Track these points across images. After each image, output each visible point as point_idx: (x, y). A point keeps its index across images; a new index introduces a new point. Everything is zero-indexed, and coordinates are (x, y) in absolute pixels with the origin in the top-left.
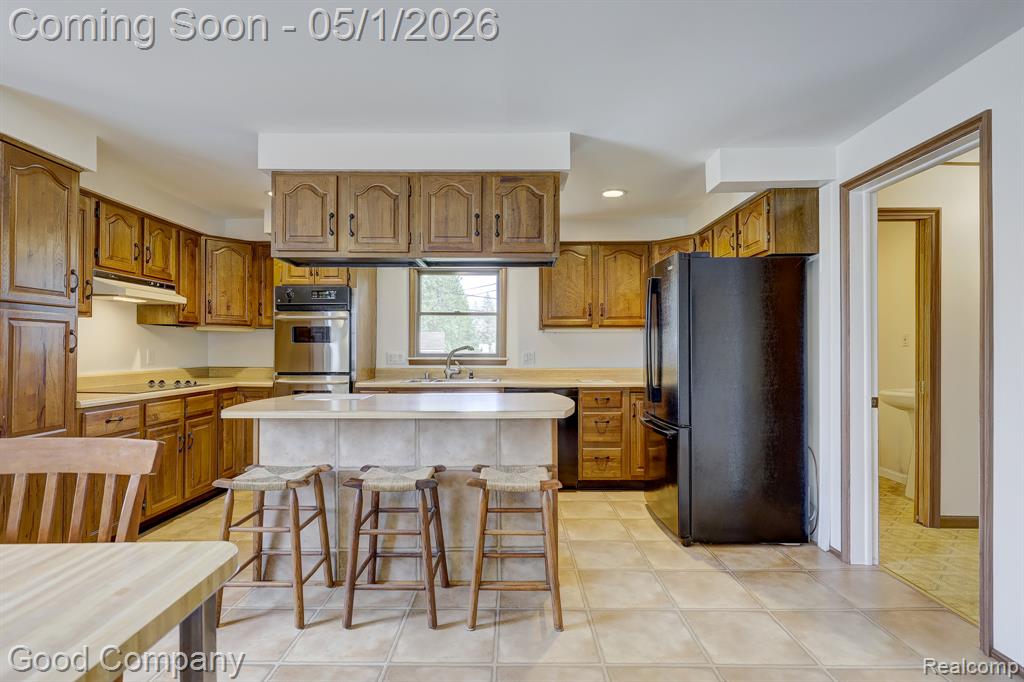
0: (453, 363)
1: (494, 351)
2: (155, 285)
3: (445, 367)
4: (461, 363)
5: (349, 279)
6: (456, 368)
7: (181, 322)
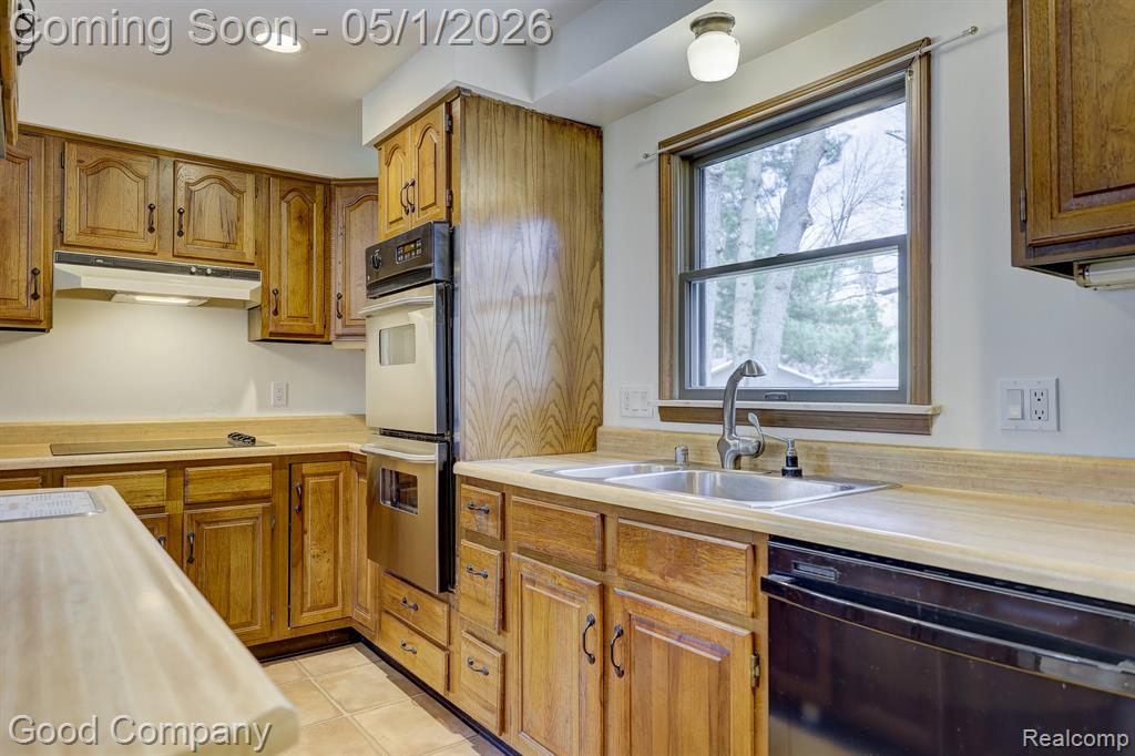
0: (742, 417)
1: (892, 382)
2: (202, 272)
3: (717, 429)
4: (769, 418)
5: (450, 207)
6: (747, 435)
7: (271, 334)
